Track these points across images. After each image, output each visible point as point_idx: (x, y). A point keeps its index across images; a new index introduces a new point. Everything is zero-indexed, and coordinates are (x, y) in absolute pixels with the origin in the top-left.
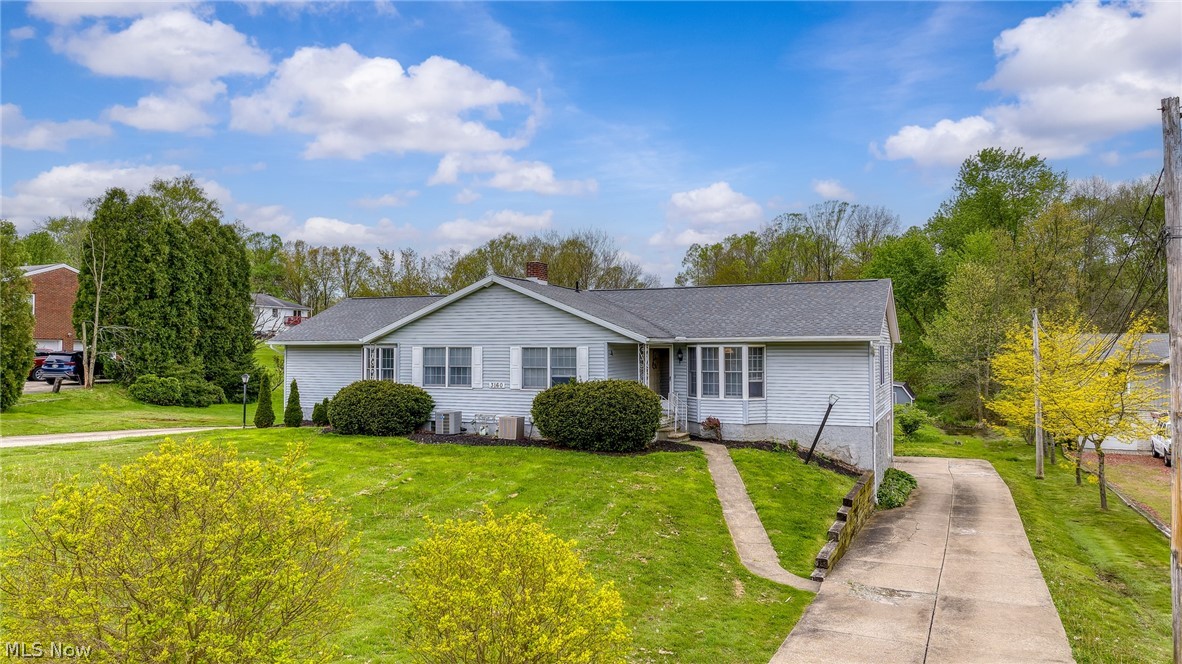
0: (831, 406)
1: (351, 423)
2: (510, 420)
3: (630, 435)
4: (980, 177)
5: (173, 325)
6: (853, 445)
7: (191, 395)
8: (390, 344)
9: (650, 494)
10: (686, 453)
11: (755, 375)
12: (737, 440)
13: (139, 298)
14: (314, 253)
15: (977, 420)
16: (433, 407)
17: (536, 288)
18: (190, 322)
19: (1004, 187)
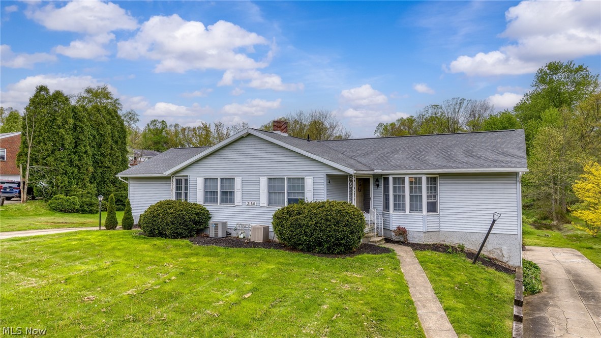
0: (494, 221)
1: (154, 229)
2: (258, 228)
3: (342, 242)
4: (548, 78)
5: (76, 166)
6: (505, 248)
7: (86, 206)
8: (180, 176)
9: (356, 294)
10: (383, 255)
11: (431, 196)
12: (419, 242)
13: (55, 150)
14: (184, 130)
15: (552, 220)
16: (210, 218)
17: (279, 138)
18: (87, 164)
19: (564, 84)
